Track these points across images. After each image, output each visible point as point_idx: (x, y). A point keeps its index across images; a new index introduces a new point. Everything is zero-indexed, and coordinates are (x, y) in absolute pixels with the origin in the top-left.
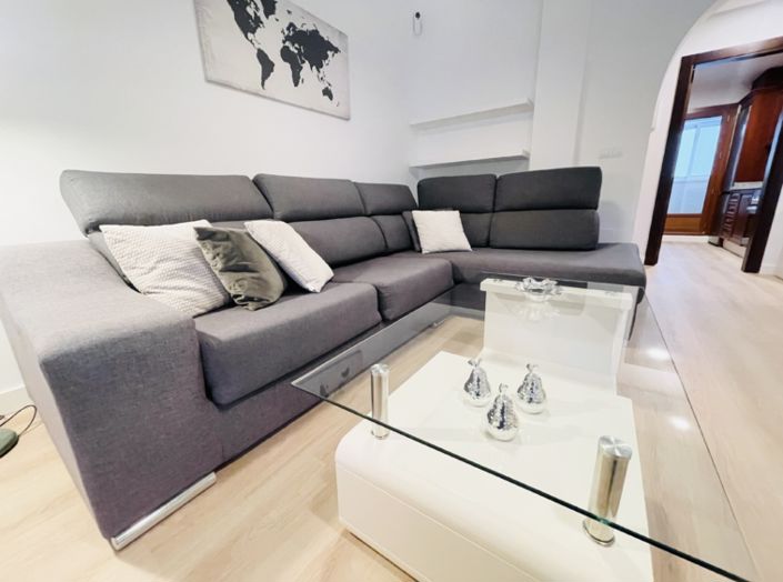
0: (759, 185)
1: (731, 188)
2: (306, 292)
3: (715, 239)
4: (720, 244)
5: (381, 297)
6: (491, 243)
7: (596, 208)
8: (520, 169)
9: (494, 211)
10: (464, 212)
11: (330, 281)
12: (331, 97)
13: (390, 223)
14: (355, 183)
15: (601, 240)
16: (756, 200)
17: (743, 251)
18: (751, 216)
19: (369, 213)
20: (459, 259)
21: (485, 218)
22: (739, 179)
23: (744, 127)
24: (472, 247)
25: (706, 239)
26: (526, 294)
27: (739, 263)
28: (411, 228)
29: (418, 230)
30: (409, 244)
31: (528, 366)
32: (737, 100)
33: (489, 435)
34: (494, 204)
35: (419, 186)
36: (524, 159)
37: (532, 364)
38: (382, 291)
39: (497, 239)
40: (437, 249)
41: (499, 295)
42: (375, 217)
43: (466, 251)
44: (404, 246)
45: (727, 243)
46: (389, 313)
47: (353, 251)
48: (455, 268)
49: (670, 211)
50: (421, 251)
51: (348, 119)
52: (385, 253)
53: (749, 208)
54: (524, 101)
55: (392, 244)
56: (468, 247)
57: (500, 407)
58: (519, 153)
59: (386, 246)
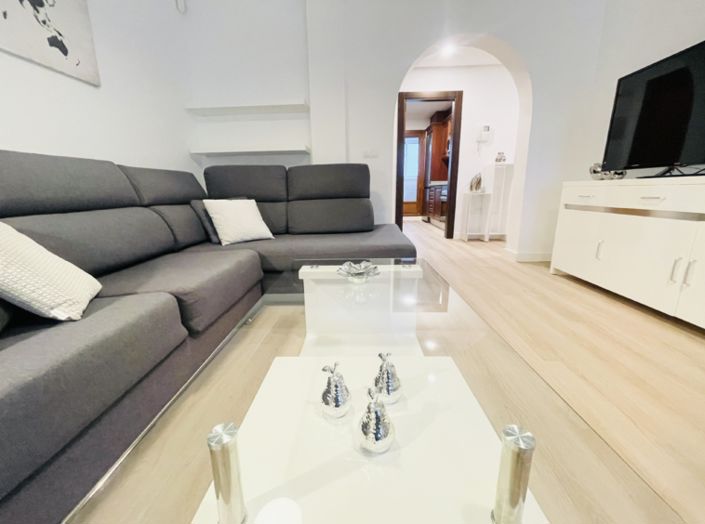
0: (445, 183)
1: (429, 185)
2: (53, 322)
3: (426, 218)
4: (429, 221)
5: (184, 307)
6: (290, 230)
7: (368, 197)
8: (304, 163)
9: (288, 201)
10: (260, 201)
11: (97, 297)
12: (65, 51)
13: (176, 213)
14: (119, 166)
15: (376, 223)
16: (445, 192)
17: (443, 225)
18: (443, 203)
19: (146, 202)
20: (264, 248)
21: (281, 206)
22: (433, 179)
23: (431, 147)
24: (274, 234)
25: (420, 218)
26: (350, 278)
27: (442, 233)
28: (204, 218)
29: (214, 220)
30: (206, 236)
31: (380, 355)
32: (424, 128)
33: (366, 452)
34: (288, 195)
35: (207, 174)
36: (305, 153)
37: (384, 353)
38: (184, 298)
39: (294, 226)
40: (239, 240)
41: (319, 282)
42: (157, 208)
43: (269, 239)
44: (198, 238)
45: (432, 220)
46: (198, 323)
47: (127, 252)
48: (262, 258)
49: (405, 199)
50: (220, 243)
51: (96, 86)
52: (175, 248)
53: (442, 198)
54: (301, 102)
55: (182, 238)
56: (270, 235)
57: (373, 416)
58: (303, 148)
59: (176, 240)
